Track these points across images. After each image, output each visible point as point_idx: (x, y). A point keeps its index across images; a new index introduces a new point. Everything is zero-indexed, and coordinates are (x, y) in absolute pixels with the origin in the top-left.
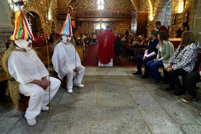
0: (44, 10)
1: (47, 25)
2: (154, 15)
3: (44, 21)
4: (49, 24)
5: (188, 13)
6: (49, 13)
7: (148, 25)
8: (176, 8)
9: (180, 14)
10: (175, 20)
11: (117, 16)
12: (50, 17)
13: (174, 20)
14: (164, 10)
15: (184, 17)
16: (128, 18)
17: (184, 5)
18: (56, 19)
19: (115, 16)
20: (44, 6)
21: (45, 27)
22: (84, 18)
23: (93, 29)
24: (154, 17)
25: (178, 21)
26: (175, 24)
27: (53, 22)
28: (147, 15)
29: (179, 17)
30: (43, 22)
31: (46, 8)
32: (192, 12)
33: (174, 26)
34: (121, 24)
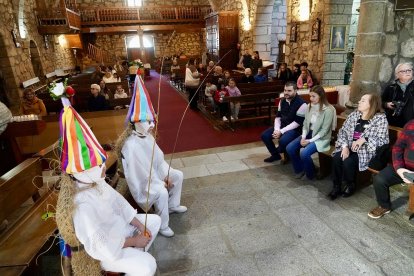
0: (8, 16)
1: (20, 52)
2: (251, 19)
3: (12, 43)
4: (23, 49)
5: (320, 22)
6: (21, 22)
7: (241, 39)
8: (295, 10)
9: (304, 23)
10: (296, 33)
11: (174, 21)
12: (23, 32)
13: (293, 33)
14: (270, 9)
15: (313, 28)
16: (198, 23)
17: (311, 7)
18: (36, 33)
19: (169, 21)
20: (6, 6)
21: (16, 58)
22: (103, 26)
23: (122, 49)
24: (251, 23)
25: (302, 36)
26: (295, 41)
27: (32, 42)
28: (236, 19)
29: (303, 28)
30: (9, 47)
31: (11, 11)
32: (326, 20)
33: (295, 45)
34: (183, 35)
